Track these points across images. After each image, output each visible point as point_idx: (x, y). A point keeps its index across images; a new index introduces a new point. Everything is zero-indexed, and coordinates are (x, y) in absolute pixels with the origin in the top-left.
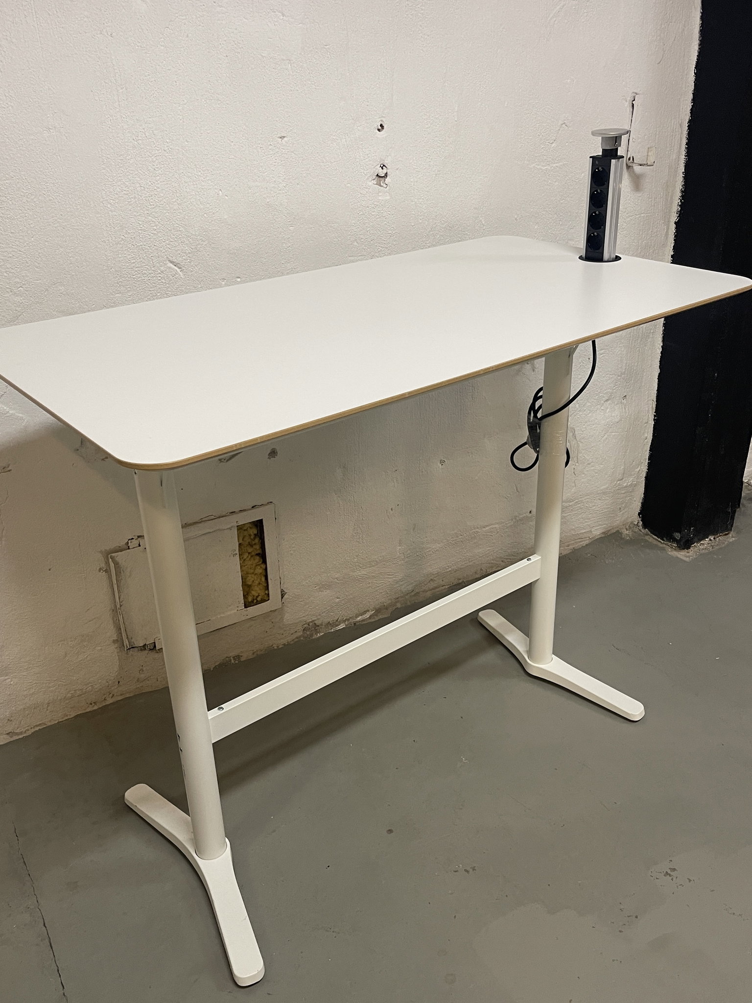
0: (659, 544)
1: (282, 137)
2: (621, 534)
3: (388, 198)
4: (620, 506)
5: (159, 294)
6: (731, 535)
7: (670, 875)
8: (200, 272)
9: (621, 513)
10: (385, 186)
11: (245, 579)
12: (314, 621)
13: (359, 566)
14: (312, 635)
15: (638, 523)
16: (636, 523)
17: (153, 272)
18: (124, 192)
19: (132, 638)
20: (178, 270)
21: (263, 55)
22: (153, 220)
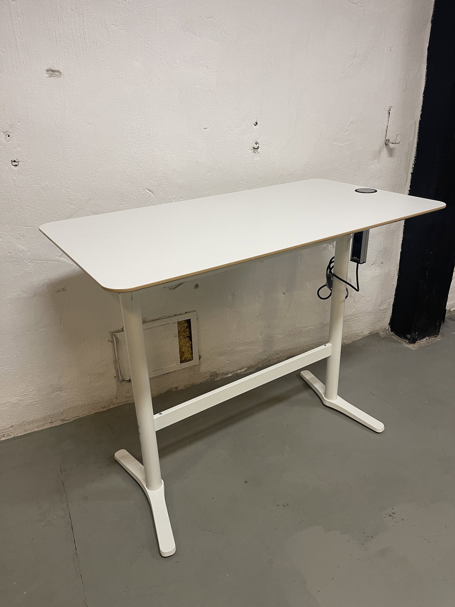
0: (399, 340)
1: (206, 128)
2: (379, 334)
3: (259, 159)
4: (379, 320)
5: (141, 205)
6: (438, 337)
7: (392, 516)
8: (162, 195)
9: (380, 323)
10: (257, 153)
11: (181, 349)
12: (216, 371)
13: (239, 345)
14: (214, 379)
15: (389, 328)
16: (387, 329)
17: (139, 194)
18: (126, 155)
19: (123, 376)
20: (152, 194)
21: (197, 88)
22: (140, 169)
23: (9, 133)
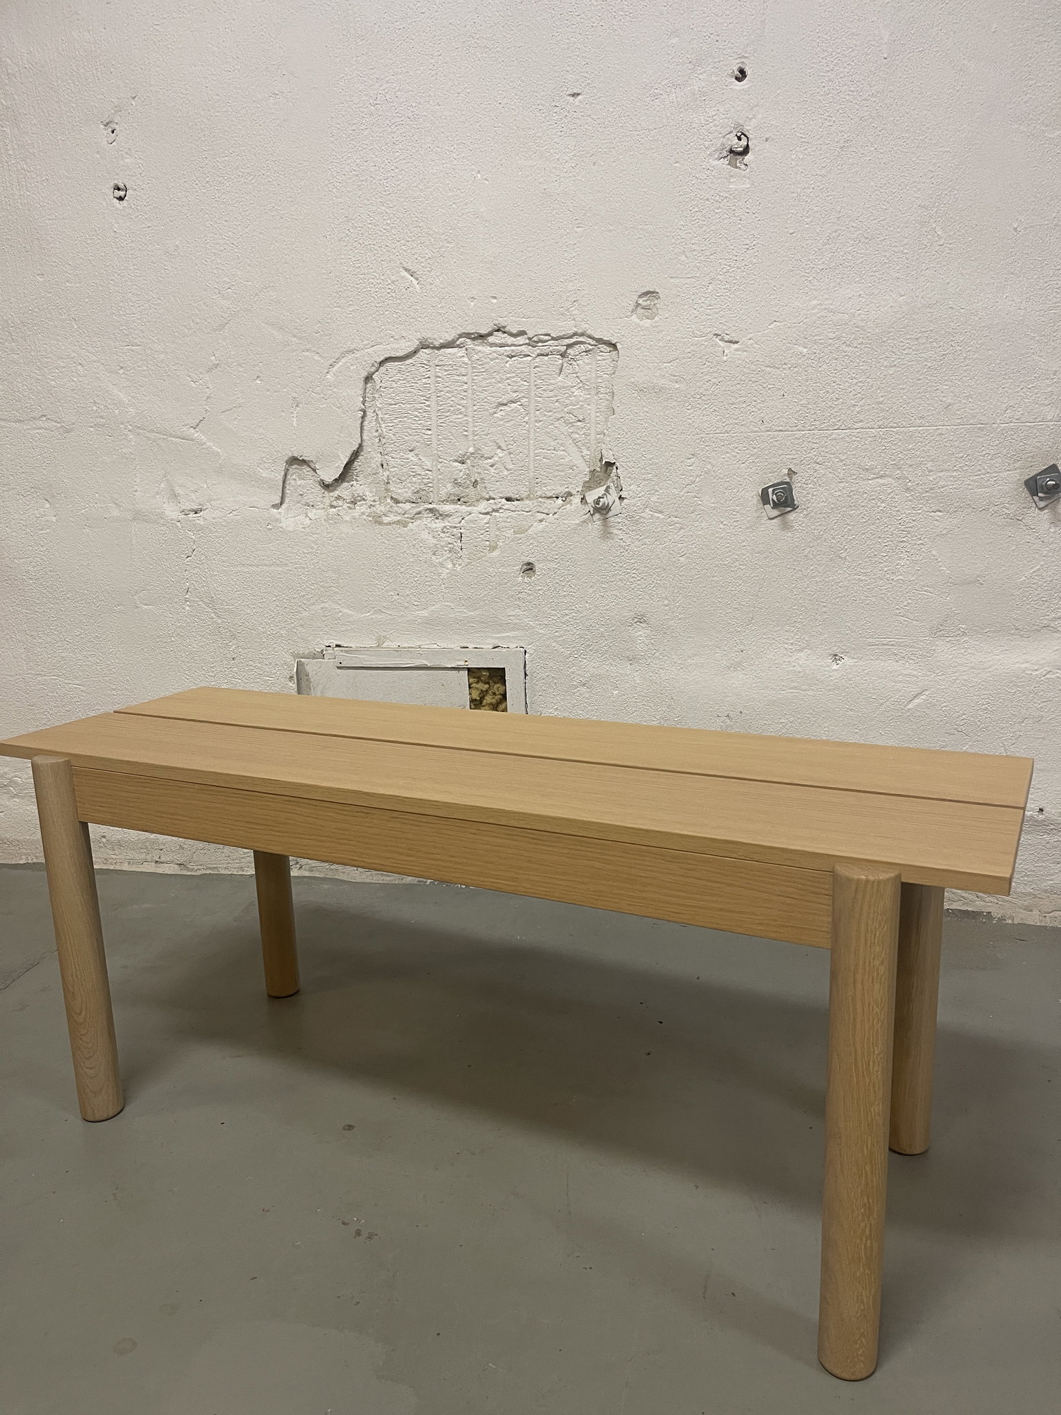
1: (575, 95)
3: (748, 185)
5: (387, 313)
8: (442, 286)
10: (743, 166)
17: (381, 281)
20: (415, 282)
23: (114, 126)
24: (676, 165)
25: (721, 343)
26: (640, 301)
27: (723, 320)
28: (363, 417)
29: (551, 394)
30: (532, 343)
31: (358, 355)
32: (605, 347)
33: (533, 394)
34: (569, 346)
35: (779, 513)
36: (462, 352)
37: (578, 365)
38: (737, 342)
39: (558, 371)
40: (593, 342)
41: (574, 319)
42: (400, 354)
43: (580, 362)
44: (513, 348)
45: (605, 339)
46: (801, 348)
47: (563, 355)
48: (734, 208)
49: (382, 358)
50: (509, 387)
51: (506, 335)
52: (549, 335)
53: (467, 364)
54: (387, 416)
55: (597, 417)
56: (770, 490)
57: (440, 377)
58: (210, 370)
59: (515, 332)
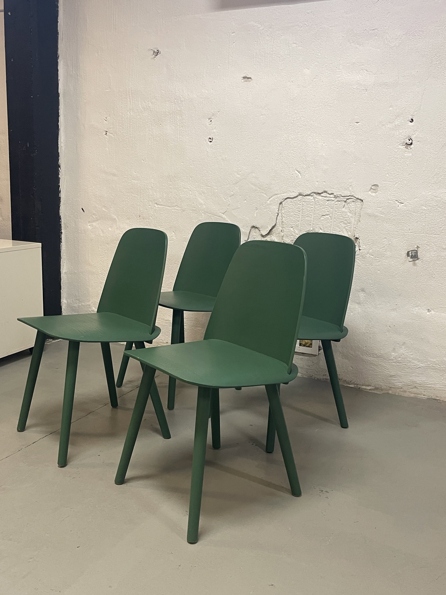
1: (357, 123)
3: (411, 155)
8: (308, 177)
10: (410, 149)
20: (299, 175)
23: (211, 119)
24: (388, 147)
25: (398, 203)
26: (372, 187)
27: (399, 196)
28: (277, 215)
29: (340, 214)
30: (335, 197)
31: (278, 196)
32: (359, 201)
33: (334, 213)
34: (347, 199)
35: (413, 260)
36: (312, 198)
37: (350, 205)
38: (403, 203)
39: (343, 207)
40: (356, 199)
41: (350, 191)
42: (292, 197)
43: (350, 204)
44: (329, 198)
45: (359, 198)
46: (424, 207)
47: (345, 202)
48: (405, 161)
49: (286, 197)
50: (327, 210)
51: (327, 194)
52: (341, 195)
53: (313, 202)
54: (285, 216)
55: (354, 222)
56: (410, 252)
57: (304, 205)
58: (231, 196)
59: (330, 193)
